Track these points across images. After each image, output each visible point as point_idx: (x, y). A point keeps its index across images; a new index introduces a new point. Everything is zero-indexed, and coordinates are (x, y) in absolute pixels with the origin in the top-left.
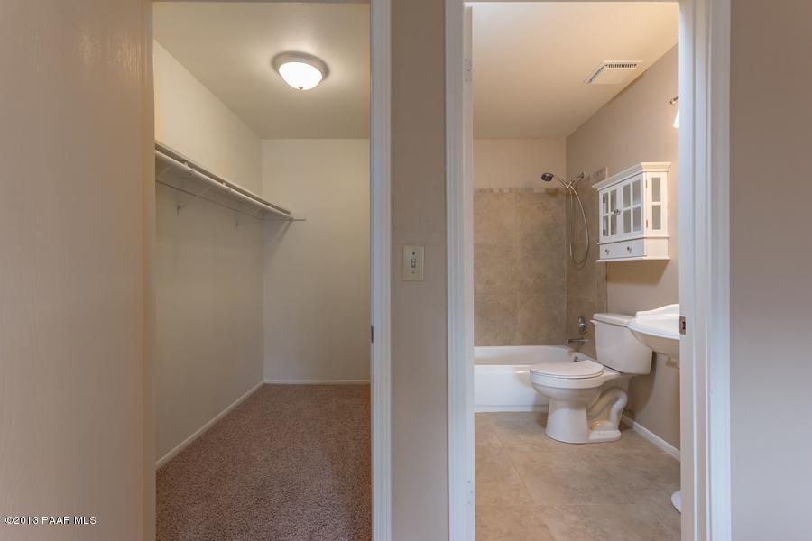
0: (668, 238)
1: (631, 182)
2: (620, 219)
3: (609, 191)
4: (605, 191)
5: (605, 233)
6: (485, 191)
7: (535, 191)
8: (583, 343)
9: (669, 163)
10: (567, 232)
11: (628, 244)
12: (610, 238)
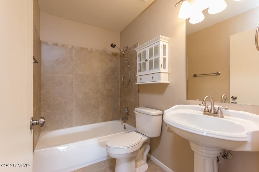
0: (168, 73)
1: (153, 46)
2: (148, 64)
3: (142, 51)
4: (139, 52)
5: (140, 71)
6: (84, 49)
7: (108, 53)
8: (127, 119)
9: (169, 39)
10: (120, 71)
11: (152, 75)
12: (142, 73)
